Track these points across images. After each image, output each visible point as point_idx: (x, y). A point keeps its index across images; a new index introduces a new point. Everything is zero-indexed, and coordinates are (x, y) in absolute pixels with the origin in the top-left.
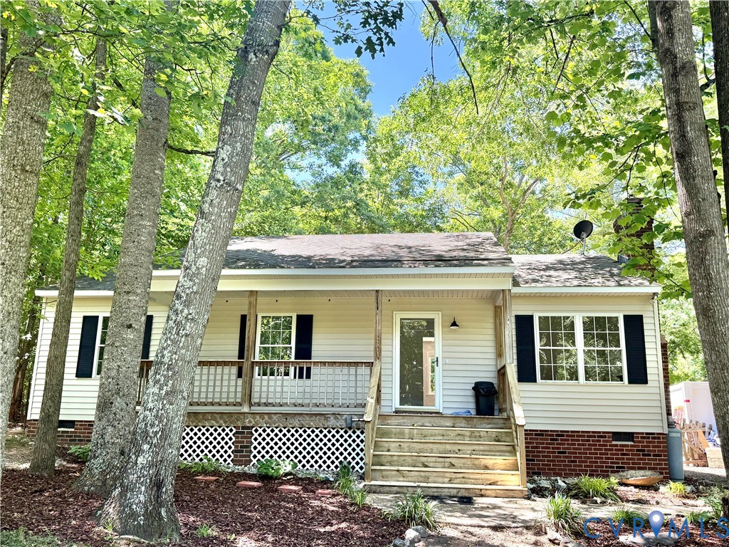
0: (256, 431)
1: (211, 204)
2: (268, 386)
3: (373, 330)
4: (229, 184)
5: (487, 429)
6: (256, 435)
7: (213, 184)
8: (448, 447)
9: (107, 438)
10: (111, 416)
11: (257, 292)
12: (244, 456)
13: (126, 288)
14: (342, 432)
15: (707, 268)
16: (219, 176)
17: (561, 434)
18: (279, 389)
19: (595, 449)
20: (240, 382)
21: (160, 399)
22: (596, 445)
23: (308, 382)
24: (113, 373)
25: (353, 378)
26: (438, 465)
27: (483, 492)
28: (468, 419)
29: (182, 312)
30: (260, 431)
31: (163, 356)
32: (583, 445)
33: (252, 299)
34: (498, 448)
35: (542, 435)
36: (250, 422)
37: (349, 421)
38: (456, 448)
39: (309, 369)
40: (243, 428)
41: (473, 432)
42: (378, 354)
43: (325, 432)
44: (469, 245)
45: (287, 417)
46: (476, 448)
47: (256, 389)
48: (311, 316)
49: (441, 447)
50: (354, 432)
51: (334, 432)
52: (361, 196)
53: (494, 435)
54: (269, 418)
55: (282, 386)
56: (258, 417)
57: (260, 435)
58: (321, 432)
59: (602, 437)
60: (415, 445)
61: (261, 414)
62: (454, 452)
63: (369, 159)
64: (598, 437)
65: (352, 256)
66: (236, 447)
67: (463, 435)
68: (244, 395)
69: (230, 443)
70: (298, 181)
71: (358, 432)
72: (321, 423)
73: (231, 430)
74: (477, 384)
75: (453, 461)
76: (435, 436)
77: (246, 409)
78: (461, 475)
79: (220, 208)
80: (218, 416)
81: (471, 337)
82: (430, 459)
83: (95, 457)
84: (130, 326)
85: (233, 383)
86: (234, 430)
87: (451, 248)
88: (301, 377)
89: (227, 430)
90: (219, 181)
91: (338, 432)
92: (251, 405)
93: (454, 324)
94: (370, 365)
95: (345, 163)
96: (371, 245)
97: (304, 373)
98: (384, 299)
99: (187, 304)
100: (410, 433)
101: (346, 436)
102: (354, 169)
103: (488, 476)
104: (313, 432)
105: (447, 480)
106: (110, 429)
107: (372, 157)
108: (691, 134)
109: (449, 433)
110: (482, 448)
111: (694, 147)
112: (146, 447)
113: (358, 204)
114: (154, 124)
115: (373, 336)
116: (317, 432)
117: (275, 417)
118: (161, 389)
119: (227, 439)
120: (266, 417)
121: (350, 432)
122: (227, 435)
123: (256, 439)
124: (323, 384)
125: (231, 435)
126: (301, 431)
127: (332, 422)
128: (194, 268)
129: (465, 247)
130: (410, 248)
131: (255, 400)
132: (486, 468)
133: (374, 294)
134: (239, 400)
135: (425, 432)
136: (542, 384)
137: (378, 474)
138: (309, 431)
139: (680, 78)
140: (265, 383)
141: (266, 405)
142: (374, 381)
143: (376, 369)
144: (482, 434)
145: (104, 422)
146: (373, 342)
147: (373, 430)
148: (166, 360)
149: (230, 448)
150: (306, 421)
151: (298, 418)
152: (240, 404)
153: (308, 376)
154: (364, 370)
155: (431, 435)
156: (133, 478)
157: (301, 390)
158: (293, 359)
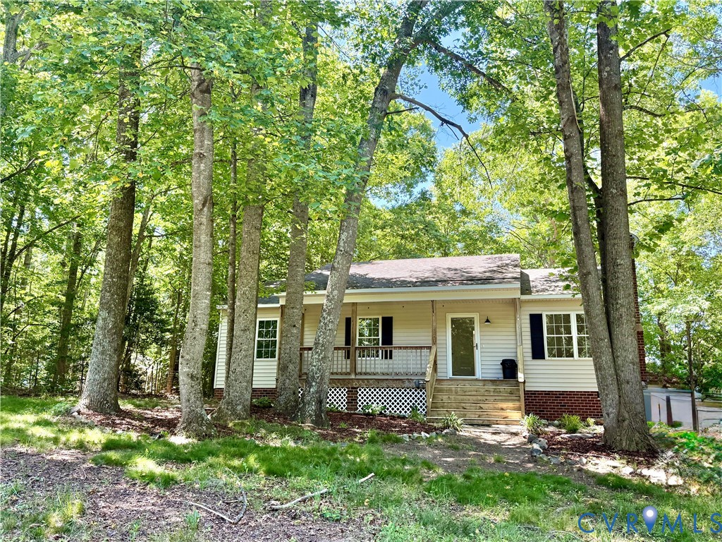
0: (360, 390)
1: (338, 263)
2: (366, 364)
3: (431, 326)
4: (346, 252)
5: (505, 388)
6: (360, 393)
7: (339, 252)
8: (479, 398)
9: (286, 385)
10: (288, 374)
11: (357, 303)
12: (354, 405)
13: (292, 305)
14: (413, 390)
15: (587, 292)
16: (341, 249)
17: (563, 393)
18: (373, 366)
19: (586, 403)
20: (349, 362)
21: (319, 361)
22: (586, 401)
23: (390, 361)
24: (288, 351)
25: (419, 358)
26: (472, 408)
27: (498, 422)
28: (493, 382)
29: (327, 318)
30: (362, 390)
31: (319, 340)
32: (577, 400)
33: (354, 308)
34: (510, 398)
35: (549, 394)
36: (356, 384)
37: (417, 384)
38: (484, 398)
39: (391, 352)
40: (352, 388)
41: (495, 389)
42: (434, 342)
43: (403, 390)
44: (498, 267)
45: (379, 382)
46: (497, 398)
47: (359, 366)
48: (391, 318)
49: (475, 398)
50: (421, 391)
51: (408, 390)
52: (429, 218)
53: (509, 391)
54: (368, 382)
55: (375, 364)
56: (361, 382)
57: (362, 393)
58: (400, 390)
59: (590, 395)
60: (458, 397)
61: (363, 380)
62: (483, 400)
63: (436, 186)
64: (588, 395)
65: (417, 278)
66: (348, 400)
67: (490, 391)
68: (351, 368)
69: (344, 398)
70: (379, 207)
71: (423, 391)
72: (400, 384)
73: (345, 390)
74: (503, 360)
75: (482, 405)
76: (471, 391)
77: (353, 377)
78: (486, 413)
79: (342, 265)
80: (336, 381)
81: (499, 329)
82: (467, 405)
83: (281, 395)
84: (294, 326)
85: (344, 362)
86: (347, 390)
87: (485, 270)
88: (386, 358)
89: (342, 390)
90: (341, 251)
91: (411, 391)
92: (356, 374)
93: (488, 321)
94: (430, 348)
95: (417, 191)
96: (431, 268)
97: (388, 355)
98: (438, 306)
99: (329, 314)
100: (456, 390)
101: (416, 393)
102: (424, 196)
103: (502, 414)
104: (395, 390)
105: (477, 416)
106: (288, 381)
107: (438, 184)
108: (579, 223)
109: (480, 390)
110: (500, 398)
111: (581, 229)
112: (314, 384)
113: (426, 226)
114: (302, 214)
115: (431, 330)
116: (398, 390)
117: (371, 382)
118: (319, 356)
119: (342, 395)
120: (366, 381)
121: (418, 391)
122: (342, 392)
123: (360, 395)
124: (400, 362)
125: (345, 392)
126: (387, 390)
127: (407, 384)
128: (331, 296)
129: (495, 269)
130: (456, 270)
131: (359, 370)
132: (502, 409)
133: (430, 304)
134: (348, 370)
135: (465, 389)
136: (548, 360)
137: (435, 413)
138: (392, 390)
139: (574, 193)
140: (364, 362)
141: (366, 374)
142: (432, 358)
143: (433, 351)
144: (501, 390)
145: (284, 377)
146: (431, 334)
147: (432, 387)
148: (321, 342)
149: (344, 400)
150: (391, 384)
151: (385, 382)
152: (349, 374)
153: (391, 358)
154: (425, 351)
155: (469, 391)
156: (308, 398)
157: (386, 366)
158: (380, 345)
